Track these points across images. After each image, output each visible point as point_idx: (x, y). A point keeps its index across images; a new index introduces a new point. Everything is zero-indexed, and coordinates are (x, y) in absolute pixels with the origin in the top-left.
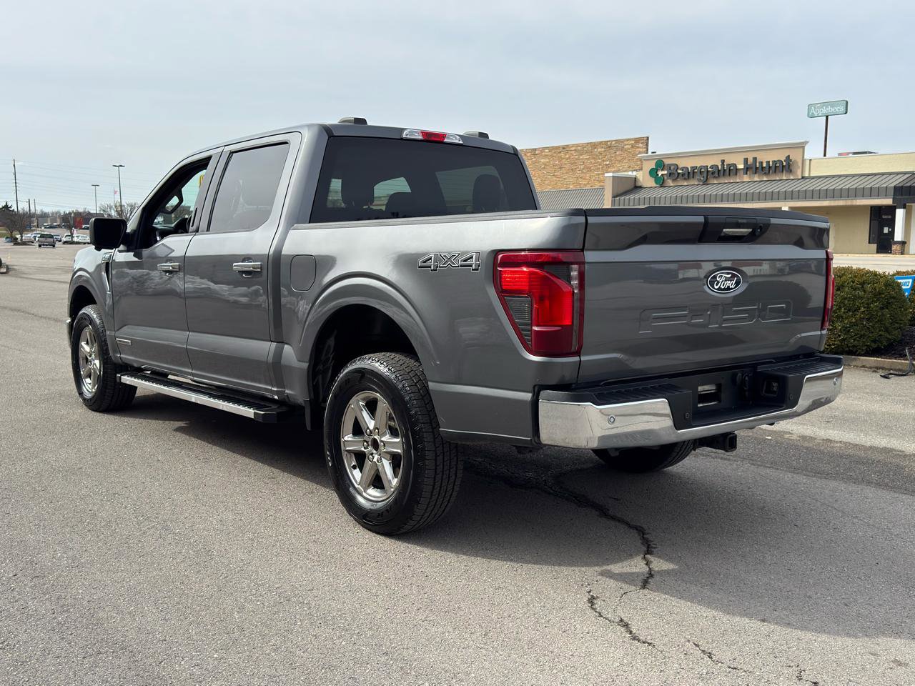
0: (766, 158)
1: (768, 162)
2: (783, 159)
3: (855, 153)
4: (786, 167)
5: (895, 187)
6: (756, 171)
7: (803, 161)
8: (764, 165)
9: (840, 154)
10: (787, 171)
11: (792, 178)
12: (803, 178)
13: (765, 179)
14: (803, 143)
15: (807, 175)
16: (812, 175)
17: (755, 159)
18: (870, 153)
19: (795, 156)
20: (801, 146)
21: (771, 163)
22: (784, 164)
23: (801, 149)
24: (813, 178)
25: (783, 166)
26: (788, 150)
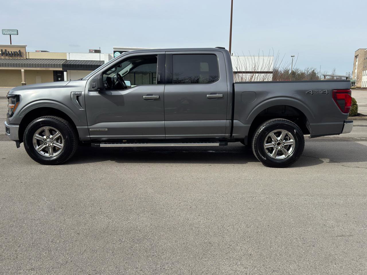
0: (10, 50)
1: (11, 52)
2: (18, 51)
3: (42, 51)
4: (19, 54)
5: (62, 64)
6: (7, 55)
7: (26, 52)
8: (10, 53)
9: (36, 51)
10: (20, 56)
11: (22, 59)
12: (26, 59)
13: (11, 58)
14: (25, 46)
15: (28, 58)
16: (30, 58)
17: (6, 50)
18: (47, 51)
19: (22, 50)
20: (24, 47)
21: (13, 52)
22: (19, 53)
23: (25, 48)
24: (31, 59)
25: (18, 54)
26: (20, 48)
